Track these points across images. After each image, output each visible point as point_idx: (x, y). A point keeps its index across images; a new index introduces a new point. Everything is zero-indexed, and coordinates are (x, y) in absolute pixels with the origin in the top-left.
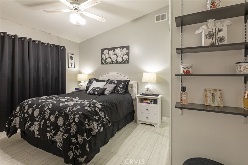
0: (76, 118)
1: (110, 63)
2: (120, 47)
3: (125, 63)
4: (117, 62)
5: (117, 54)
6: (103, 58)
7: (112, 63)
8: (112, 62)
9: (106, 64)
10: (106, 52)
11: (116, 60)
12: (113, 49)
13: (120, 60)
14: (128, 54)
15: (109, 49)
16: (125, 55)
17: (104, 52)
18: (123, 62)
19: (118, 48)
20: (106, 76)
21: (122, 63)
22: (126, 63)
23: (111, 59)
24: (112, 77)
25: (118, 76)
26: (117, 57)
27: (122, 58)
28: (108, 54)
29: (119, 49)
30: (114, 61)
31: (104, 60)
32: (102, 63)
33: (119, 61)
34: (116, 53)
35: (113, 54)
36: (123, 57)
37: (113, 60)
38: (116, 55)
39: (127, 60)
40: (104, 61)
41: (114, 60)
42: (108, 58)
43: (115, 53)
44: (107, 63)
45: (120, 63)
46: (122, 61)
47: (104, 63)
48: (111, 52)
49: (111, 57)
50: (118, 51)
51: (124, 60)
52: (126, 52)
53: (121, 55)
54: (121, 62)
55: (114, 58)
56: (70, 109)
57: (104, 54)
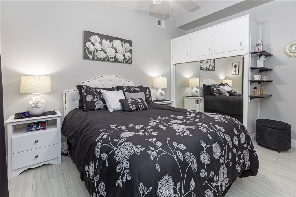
1: (104, 60)
2: (121, 40)
3: (127, 62)
4: (116, 60)
5: (116, 48)
6: (88, 49)
7: (108, 61)
8: (108, 58)
9: (94, 60)
10: (93, 38)
11: (115, 57)
12: (111, 39)
13: (120, 57)
14: (131, 51)
15: (103, 37)
16: (127, 52)
17: (90, 38)
18: (125, 61)
19: (118, 39)
21: (123, 62)
22: (129, 63)
23: (105, 53)
26: (116, 52)
27: (124, 55)
28: (101, 43)
29: (119, 41)
30: (111, 58)
31: (91, 52)
32: (86, 57)
33: (120, 60)
34: (114, 46)
35: (109, 47)
36: (125, 54)
37: (109, 56)
38: (114, 48)
39: (130, 59)
40: (91, 54)
41: (111, 55)
42: (100, 50)
43: (113, 45)
44: (99, 59)
45: (121, 62)
46: (124, 60)
47: (91, 58)
48: (106, 43)
49: (106, 51)
50: (117, 43)
51: (126, 59)
52: (130, 49)
53: (122, 51)
54: (122, 61)
55: (111, 53)
57: (92, 43)
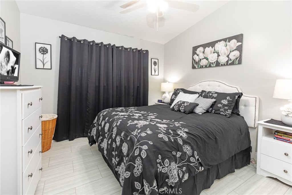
0: (143, 150)
1: (206, 67)
2: (225, 40)
3: (233, 64)
4: (218, 64)
5: (219, 51)
6: (194, 60)
7: (210, 66)
8: (210, 64)
9: (199, 68)
10: (200, 50)
11: (217, 61)
12: (212, 44)
13: (223, 59)
14: (239, 49)
15: (205, 46)
16: (233, 51)
17: (196, 51)
18: (230, 62)
19: (220, 41)
20: (200, 86)
21: (227, 65)
22: (236, 64)
23: (207, 59)
24: (208, 87)
25: (219, 86)
26: (219, 56)
27: (228, 56)
28: (204, 52)
29: (223, 43)
30: (212, 63)
31: (196, 62)
32: (194, 67)
33: (222, 63)
34: (217, 49)
35: (211, 52)
36: (229, 54)
37: (210, 61)
38: (216, 52)
39: (236, 59)
40: (197, 64)
41: (213, 61)
42: (203, 59)
43: (215, 50)
44: (202, 67)
45: (224, 65)
46: (227, 62)
47: (197, 67)
48: (208, 50)
49: (208, 58)
50: (220, 47)
51: (230, 60)
52: (237, 45)
53: (226, 52)
54: (226, 63)
55: (213, 58)
56: (137, 134)
57: (197, 54)
